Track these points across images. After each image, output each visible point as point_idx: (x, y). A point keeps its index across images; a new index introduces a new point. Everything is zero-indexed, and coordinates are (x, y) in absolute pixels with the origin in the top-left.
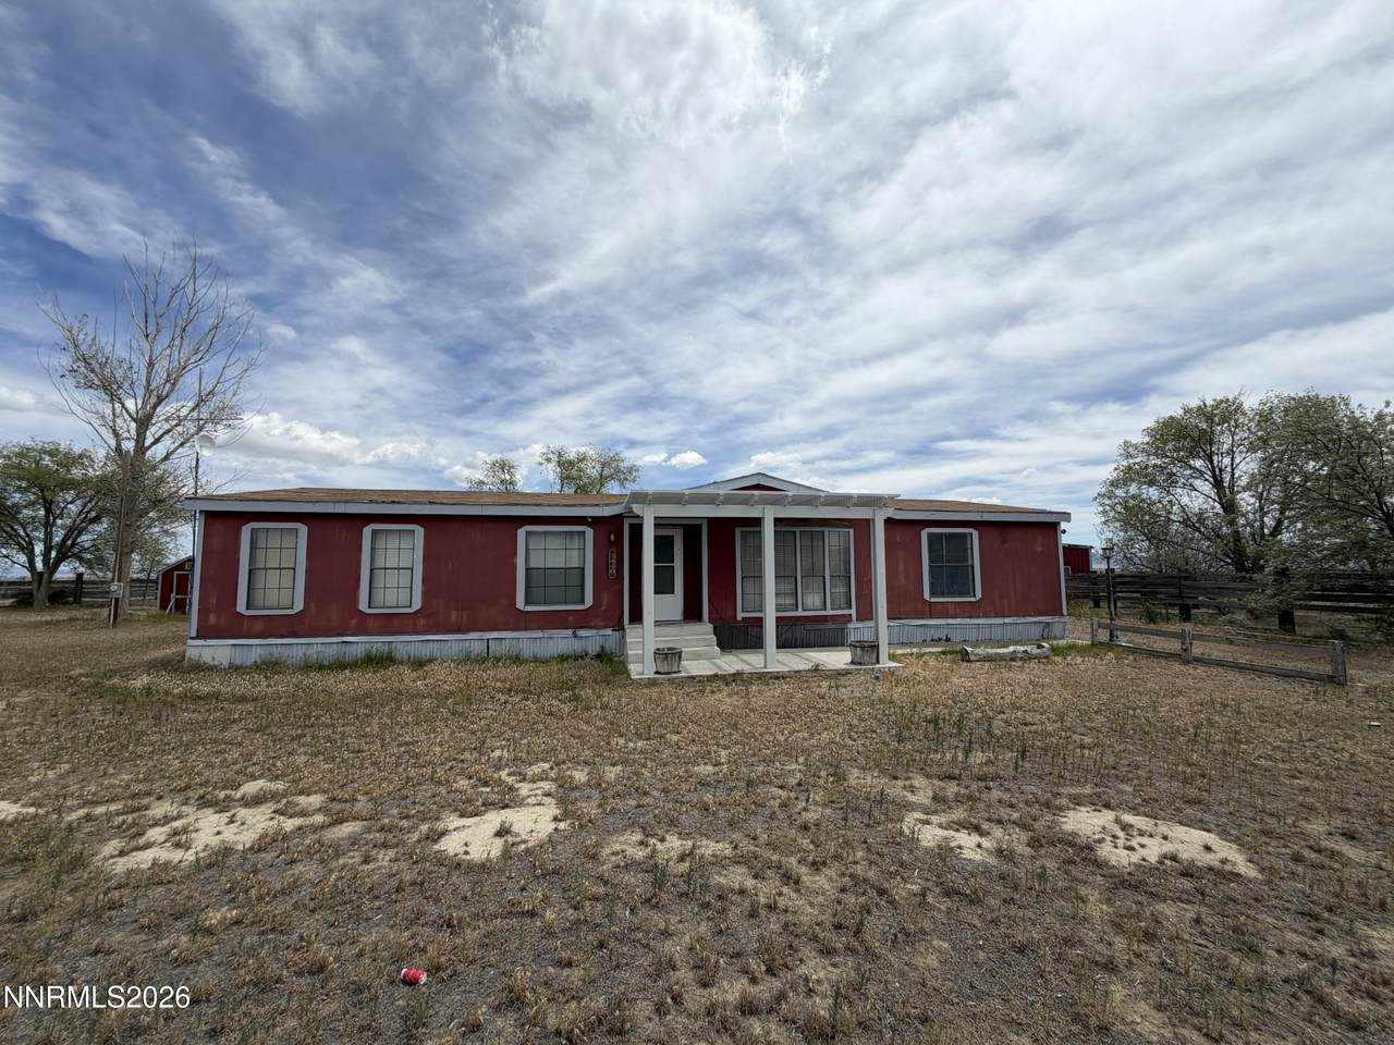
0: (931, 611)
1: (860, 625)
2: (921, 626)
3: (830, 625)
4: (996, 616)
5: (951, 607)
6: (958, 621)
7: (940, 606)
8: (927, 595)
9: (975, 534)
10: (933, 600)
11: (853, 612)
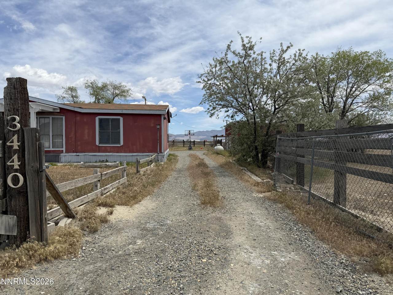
0: (99, 150)
1: (67, 154)
2: (94, 155)
3: (51, 154)
4: (130, 152)
5: (108, 148)
6: (111, 154)
7: (103, 148)
8: (97, 143)
9: (121, 119)
10: (100, 145)
11: (64, 149)
